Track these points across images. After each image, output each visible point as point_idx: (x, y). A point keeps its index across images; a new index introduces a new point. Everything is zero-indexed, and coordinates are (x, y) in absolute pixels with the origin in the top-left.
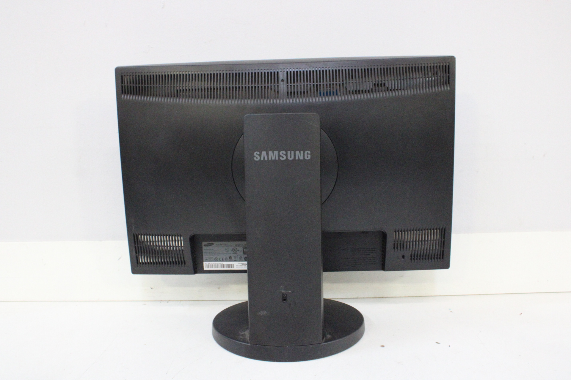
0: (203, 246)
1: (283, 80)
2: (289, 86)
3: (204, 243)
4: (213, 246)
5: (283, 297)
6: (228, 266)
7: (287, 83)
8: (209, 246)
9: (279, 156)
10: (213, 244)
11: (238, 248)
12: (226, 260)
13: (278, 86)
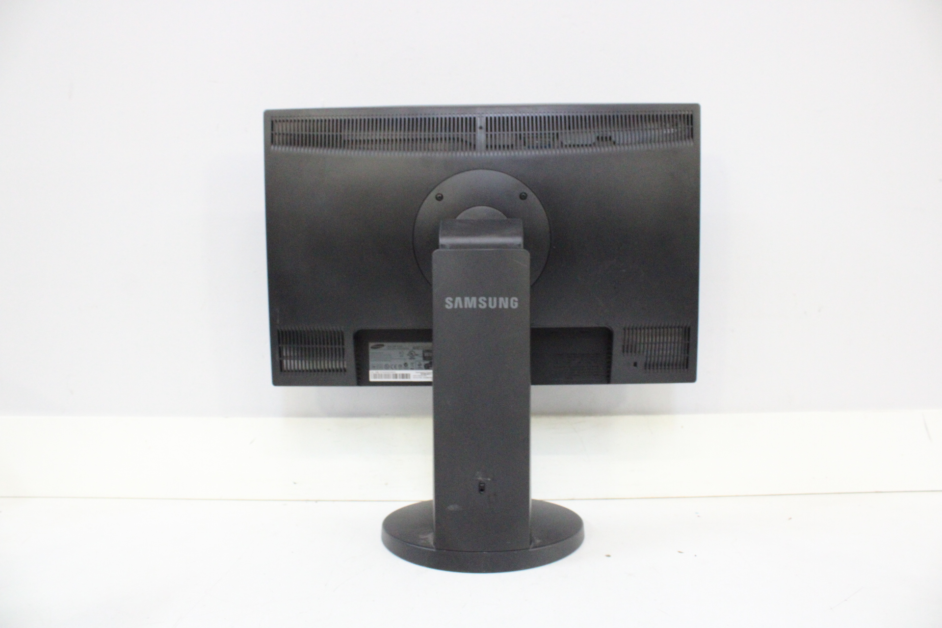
0: (370, 348)
1: (481, 128)
2: (489, 136)
3: (371, 344)
4: (383, 348)
5: (480, 486)
6: (403, 376)
7: (487, 130)
8: (378, 348)
9: (478, 303)
10: (383, 345)
11: (417, 352)
12: (400, 368)
13: (475, 135)
